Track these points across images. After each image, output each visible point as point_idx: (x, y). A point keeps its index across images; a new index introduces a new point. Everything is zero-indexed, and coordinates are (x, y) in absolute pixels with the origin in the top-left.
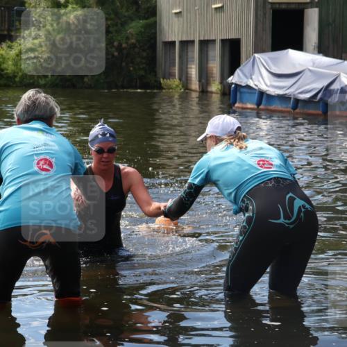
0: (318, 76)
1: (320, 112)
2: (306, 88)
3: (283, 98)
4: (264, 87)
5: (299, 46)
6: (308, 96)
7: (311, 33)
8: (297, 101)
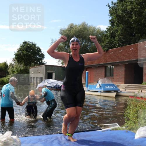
0: (55, 83)
1: (55, 89)
2: (53, 85)
3: (49, 87)
4: (46, 85)
5: (52, 79)
6: (53, 86)
7: (54, 77)
8: (52, 87)
